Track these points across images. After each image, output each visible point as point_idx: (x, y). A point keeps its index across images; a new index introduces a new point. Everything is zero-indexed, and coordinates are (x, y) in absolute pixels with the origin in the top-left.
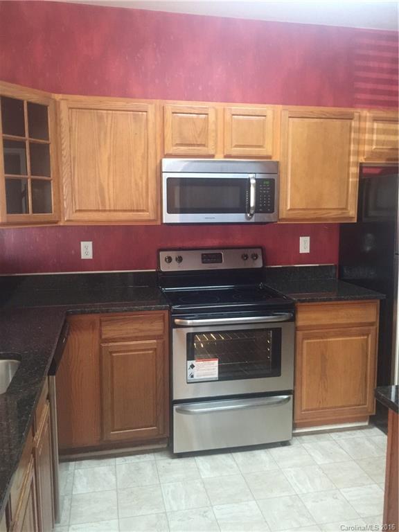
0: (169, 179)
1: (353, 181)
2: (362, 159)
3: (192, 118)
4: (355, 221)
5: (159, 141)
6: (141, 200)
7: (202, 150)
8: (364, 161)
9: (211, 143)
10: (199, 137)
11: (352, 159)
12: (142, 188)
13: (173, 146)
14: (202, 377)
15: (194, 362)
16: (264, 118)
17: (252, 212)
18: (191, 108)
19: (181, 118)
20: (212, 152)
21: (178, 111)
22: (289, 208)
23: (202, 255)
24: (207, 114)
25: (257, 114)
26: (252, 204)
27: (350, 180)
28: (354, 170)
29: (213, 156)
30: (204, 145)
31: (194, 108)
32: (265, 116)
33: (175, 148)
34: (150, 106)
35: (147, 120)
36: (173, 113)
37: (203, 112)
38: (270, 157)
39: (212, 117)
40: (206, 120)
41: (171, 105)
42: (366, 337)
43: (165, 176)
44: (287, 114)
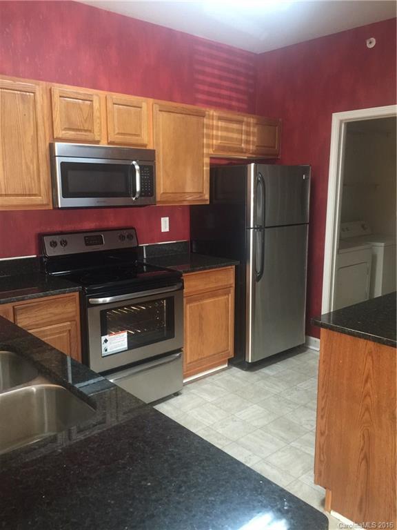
0: (63, 164)
1: (206, 169)
2: (211, 151)
3: (79, 104)
4: (208, 203)
5: (47, 124)
6: (33, 185)
7: (89, 136)
8: (212, 153)
9: (96, 129)
10: (86, 122)
11: (205, 151)
12: (34, 172)
13: (62, 130)
14: (115, 349)
15: (107, 337)
16: (139, 109)
17: (137, 196)
18: (77, 93)
19: (68, 103)
20: (97, 138)
21: (64, 95)
22: (162, 192)
23: (85, 237)
24: (92, 101)
25: (134, 105)
26: (138, 189)
27: (205, 168)
28: (207, 160)
29: (98, 142)
30: (90, 131)
31: (79, 94)
32: (141, 107)
33: (64, 132)
34: (37, 87)
35: (35, 101)
36: (60, 97)
37: (89, 99)
38: (145, 146)
39: (96, 105)
40: (91, 107)
41: (58, 88)
42: (227, 296)
43: (58, 161)
44: (157, 107)
